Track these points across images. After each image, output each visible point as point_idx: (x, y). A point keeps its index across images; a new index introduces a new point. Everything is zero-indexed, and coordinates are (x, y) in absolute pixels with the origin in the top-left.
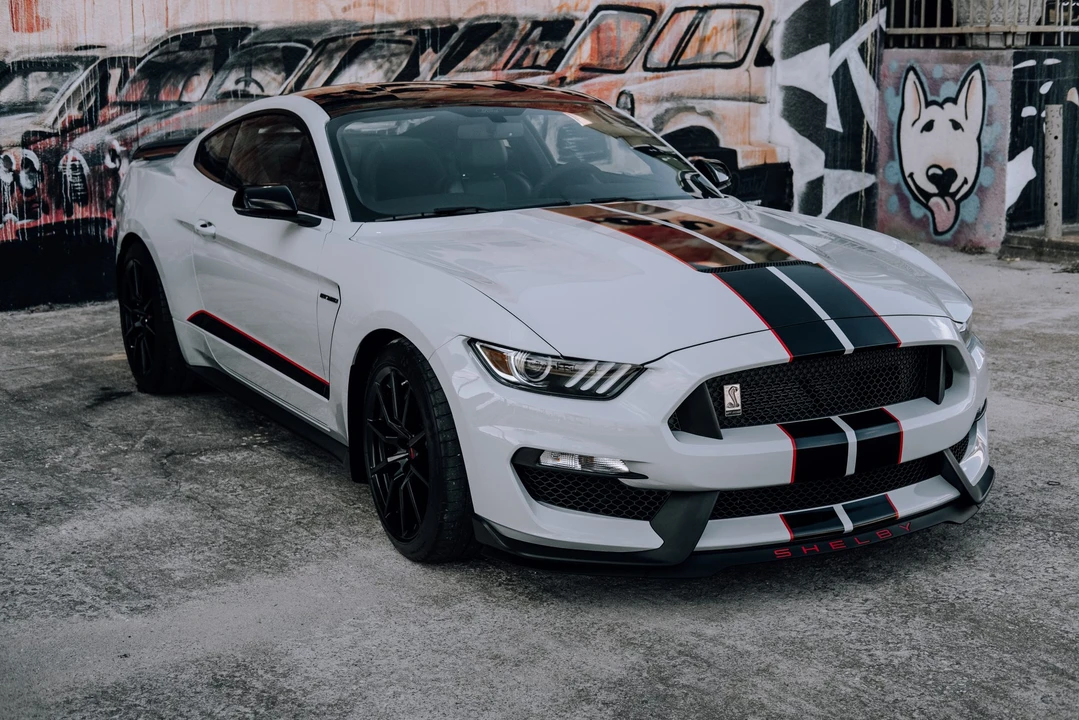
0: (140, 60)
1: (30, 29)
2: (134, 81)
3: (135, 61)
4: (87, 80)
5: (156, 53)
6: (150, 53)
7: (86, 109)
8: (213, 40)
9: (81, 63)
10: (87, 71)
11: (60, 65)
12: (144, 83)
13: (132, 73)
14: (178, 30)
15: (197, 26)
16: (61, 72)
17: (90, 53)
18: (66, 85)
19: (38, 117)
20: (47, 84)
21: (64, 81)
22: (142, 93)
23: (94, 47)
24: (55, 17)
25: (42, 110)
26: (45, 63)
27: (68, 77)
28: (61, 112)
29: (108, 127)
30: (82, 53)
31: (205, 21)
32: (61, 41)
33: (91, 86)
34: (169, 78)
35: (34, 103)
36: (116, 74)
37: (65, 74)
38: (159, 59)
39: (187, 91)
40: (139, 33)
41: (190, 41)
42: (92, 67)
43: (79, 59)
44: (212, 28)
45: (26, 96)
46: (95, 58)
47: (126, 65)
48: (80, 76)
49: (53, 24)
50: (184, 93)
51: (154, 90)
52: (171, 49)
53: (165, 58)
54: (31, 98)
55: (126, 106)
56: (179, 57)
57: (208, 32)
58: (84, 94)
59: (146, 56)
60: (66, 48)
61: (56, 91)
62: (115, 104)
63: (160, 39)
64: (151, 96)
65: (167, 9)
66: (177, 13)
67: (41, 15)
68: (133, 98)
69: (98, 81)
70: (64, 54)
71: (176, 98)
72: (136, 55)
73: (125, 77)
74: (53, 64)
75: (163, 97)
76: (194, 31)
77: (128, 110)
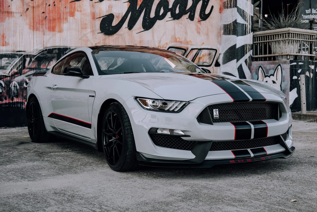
0: (35, 56)
1: (3, 45)
2: (33, 62)
3: (34, 56)
4: (19, 61)
5: (40, 54)
6: (38, 54)
7: (19, 69)
8: (57, 51)
9: (18, 56)
10: (20, 58)
11: (12, 56)
12: (36, 63)
13: (33, 59)
14: (47, 48)
15: (52, 47)
16: (12, 58)
17: (21, 53)
18: (13, 62)
19: (4, 71)
20: (8, 62)
21: (13, 61)
22: (36, 66)
23: (22, 51)
24: (11, 42)
25: (6, 69)
26: (7, 55)
27: (14, 60)
28: (11, 70)
29: (25, 75)
30: (18, 53)
31: (55, 45)
32: (12, 49)
33: (21, 63)
34: (44, 61)
35: (3, 67)
36: (28, 59)
37: (13, 59)
38: (41, 56)
39: (49, 65)
40: (35, 48)
41: (50, 51)
42: (21, 57)
43: (17, 55)
44: (57, 48)
45: (1, 65)
46: (22, 55)
47: (31, 57)
48: (17, 60)
49: (10, 44)
50: (48, 66)
51: (39, 65)
52: (45, 53)
53: (43, 56)
54: (2, 65)
55: (31, 69)
56: (47, 56)
57: (56, 49)
58: (18, 65)
59: (37, 55)
60: (14, 51)
61: (10, 64)
62: (27, 68)
63: (41, 50)
64: (38, 67)
65: (44, 41)
66: (47, 43)
67: (7, 41)
68: (33, 67)
69: (23, 61)
70: (13, 53)
71: (46, 68)
72: (34, 54)
73: (31, 60)
74: (10, 56)
75: (42, 67)
76: (51, 48)
77: (31, 70)
